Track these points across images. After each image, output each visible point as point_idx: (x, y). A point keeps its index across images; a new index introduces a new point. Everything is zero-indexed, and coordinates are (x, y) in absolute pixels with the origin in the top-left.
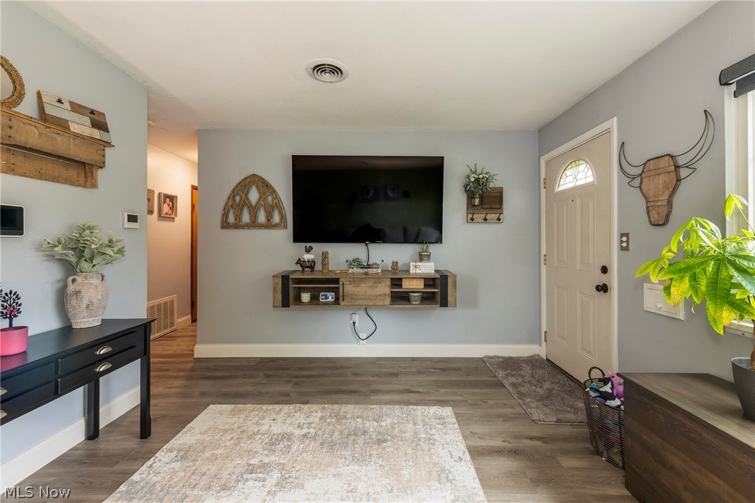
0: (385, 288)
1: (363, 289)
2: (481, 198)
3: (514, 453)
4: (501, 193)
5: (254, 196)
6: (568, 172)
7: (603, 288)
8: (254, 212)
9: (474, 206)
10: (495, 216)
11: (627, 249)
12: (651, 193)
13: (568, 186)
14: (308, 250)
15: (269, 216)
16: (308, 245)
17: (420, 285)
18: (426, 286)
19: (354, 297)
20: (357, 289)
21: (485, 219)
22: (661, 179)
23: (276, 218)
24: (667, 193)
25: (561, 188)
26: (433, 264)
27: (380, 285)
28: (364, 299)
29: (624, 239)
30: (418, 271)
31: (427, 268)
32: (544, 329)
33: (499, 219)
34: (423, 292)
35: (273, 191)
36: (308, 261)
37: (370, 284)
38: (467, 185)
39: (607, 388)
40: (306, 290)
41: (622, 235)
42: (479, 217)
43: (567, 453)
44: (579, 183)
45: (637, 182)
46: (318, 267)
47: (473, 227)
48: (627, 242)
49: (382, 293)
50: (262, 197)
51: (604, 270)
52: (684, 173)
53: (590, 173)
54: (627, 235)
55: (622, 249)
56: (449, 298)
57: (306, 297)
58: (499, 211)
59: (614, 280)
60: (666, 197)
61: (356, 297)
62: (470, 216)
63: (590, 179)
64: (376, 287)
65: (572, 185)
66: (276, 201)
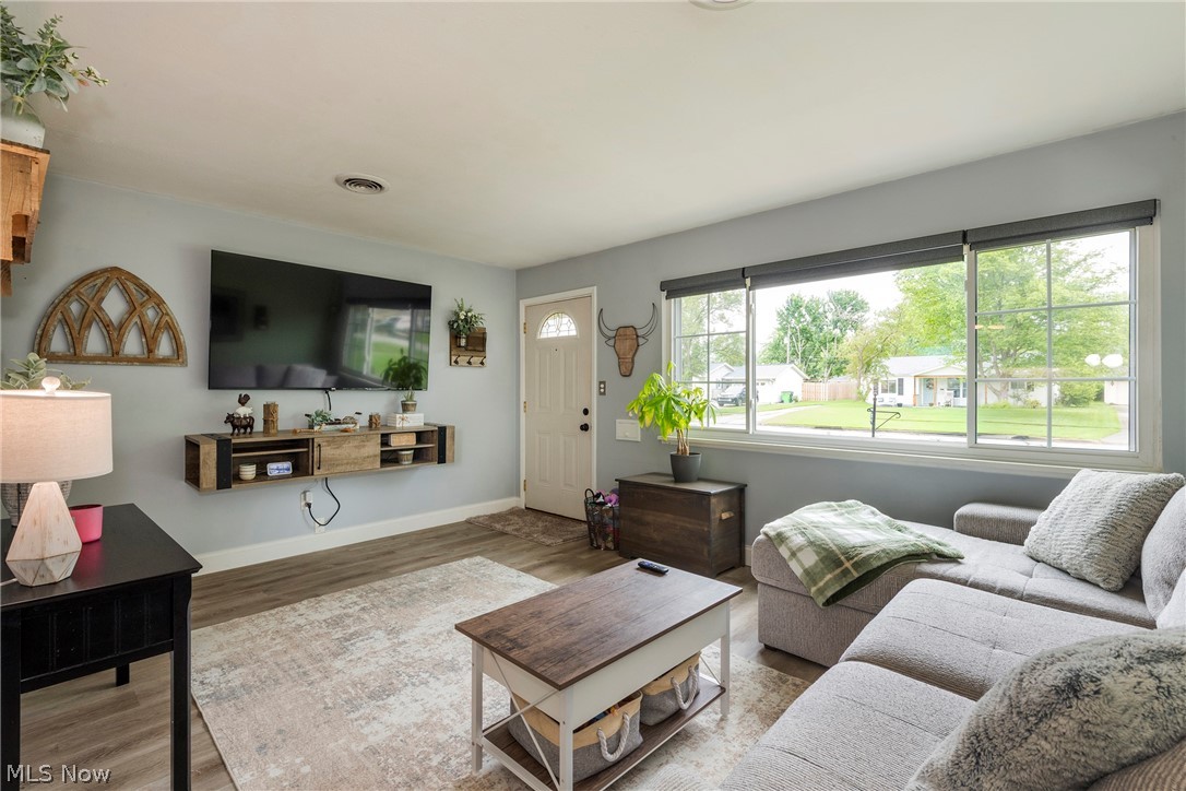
0: (374, 448)
1: (347, 450)
2: (467, 338)
3: (551, 563)
4: (484, 333)
5: (114, 305)
6: (551, 321)
7: (585, 428)
8: (114, 333)
9: (460, 346)
10: (479, 359)
11: (604, 394)
12: (621, 353)
13: (550, 335)
14: (243, 401)
15: (150, 345)
16: (244, 393)
17: (411, 441)
18: (419, 440)
19: (334, 463)
20: (338, 451)
21: (469, 363)
22: (628, 343)
23: (164, 348)
24: (631, 354)
25: (544, 336)
26: (422, 415)
27: (368, 443)
28: (347, 464)
29: (602, 386)
30: (406, 425)
31: (415, 420)
32: (523, 478)
33: (482, 363)
34: (415, 449)
35: (160, 303)
36: (245, 418)
37: (356, 443)
38: (454, 322)
39: (601, 499)
40: (249, 461)
41: (601, 383)
42: (463, 360)
43: (581, 553)
44: (562, 334)
45: (611, 342)
46: (259, 426)
47: (455, 370)
48: (604, 388)
49: (371, 454)
50: (133, 308)
51: (586, 412)
52: (641, 341)
53: (573, 327)
54: (604, 383)
55: (601, 394)
56: (447, 453)
57: (249, 471)
58: (482, 354)
59: (593, 419)
60: (630, 356)
61: (336, 463)
62: (454, 358)
63: (574, 333)
64: (364, 446)
65: (555, 335)
66: (167, 318)
